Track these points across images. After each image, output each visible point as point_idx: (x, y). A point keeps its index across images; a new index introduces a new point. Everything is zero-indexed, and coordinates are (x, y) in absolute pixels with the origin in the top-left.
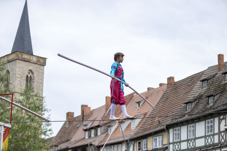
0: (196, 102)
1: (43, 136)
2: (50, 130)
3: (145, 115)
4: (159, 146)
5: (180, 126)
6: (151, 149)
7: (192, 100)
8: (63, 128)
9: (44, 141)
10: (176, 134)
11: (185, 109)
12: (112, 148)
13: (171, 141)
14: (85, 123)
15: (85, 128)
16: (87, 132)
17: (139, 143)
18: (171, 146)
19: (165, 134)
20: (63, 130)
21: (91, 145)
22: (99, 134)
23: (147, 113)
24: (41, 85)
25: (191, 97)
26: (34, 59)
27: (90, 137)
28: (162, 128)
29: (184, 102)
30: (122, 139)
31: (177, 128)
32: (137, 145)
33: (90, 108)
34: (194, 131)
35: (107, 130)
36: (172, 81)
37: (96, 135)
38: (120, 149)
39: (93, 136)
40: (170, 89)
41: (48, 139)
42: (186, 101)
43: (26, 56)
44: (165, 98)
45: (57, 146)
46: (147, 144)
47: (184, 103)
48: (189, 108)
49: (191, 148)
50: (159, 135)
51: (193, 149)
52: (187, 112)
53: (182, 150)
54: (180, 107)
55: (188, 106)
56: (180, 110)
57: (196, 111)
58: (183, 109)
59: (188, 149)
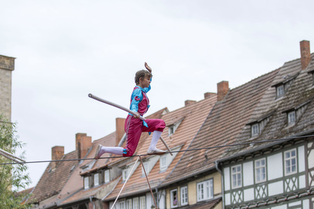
0: (266, 122)
1: (14, 188)
2: (26, 177)
3: (182, 147)
4: (207, 197)
5: (241, 163)
6: (194, 202)
7: (260, 118)
8: (46, 172)
9: (16, 196)
10: (235, 176)
11: (249, 134)
12: (130, 203)
13: (227, 188)
14: (82, 163)
15: (83, 172)
16: (87, 179)
17: (175, 193)
18: (228, 196)
19: (217, 177)
20: (47, 177)
21: (94, 199)
22: (107, 180)
23: (185, 143)
24: (7, 103)
25: (257, 114)
27: (92, 186)
28: (211, 166)
29: (247, 122)
30: (147, 188)
31: (236, 166)
32: (170, 196)
33: (90, 138)
34: (265, 171)
35: (121, 174)
36: (225, 88)
37: (102, 182)
38: (142, 204)
39: (96, 184)
40: (222, 101)
41: (23, 192)
42: (250, 121)
44: (214, 116)
45: (38, 203)
46: (187, 195)
47: (247, 125)
48: (256, 132)
49: (261, 199)
50: (206, 178)
51: (265, 200)
52: (251, 139)
53: (247, 203)
54: (241, 131)
55: (254, 128)
56: (241, 135)
57: (267, 137)
58: (245, 134)
59: (256, 200)
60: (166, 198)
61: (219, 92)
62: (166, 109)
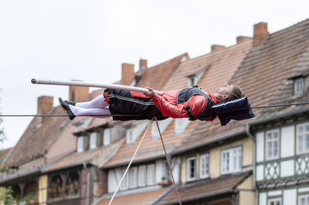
4: (234, 169)
5: (280, 127)
7: (306, 71)
8: (29, 129)
10: (270, 144)
11: (290, 91)
12: (135, 173)
13: (260, 158)
15: (77, 130)
16: (81, 139)
17: (193, 163)
18: (260, 169)
19: (248, 144)
20: (31, 135)
21: (89, 165)
22: (106, 142)
27: (87, 148)
29: (289, 76)
30: (161, 153)
31: (273, 132)
32: (187, 166)
35: (124, 135)
36: (262, 31)
37: (100, 144)
39: (93, 146)
40: (259, 48)
42: (293, 75)
45: (17, 168)
46: (208, 165)
47: (289, 79)
48: (299, 89)
49: (303, 174)
50: (234, 144)
51: (307, 176)
52: (294, 97)
53: (284, 179)
54: (281, 87)
55: (298, 84)
56: (280, 92)
58: (286, 91)
59: (296, 176)
60: (180, 168)
61: (255, 36)
62: (186, 55)
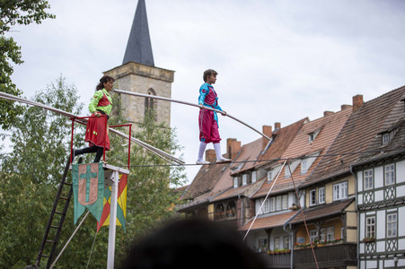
0: (395, 131)
1: (172, 186)
2: (183, 176)
3: (321, 152)
4: (342, 197)
5: (373, 167)
6: (331, 202)
7: (390, 128)
8: (200, 172)
9: (174, 192)
10: (367, 179)
11: (380, 142)
12: (274, 201)
13: (360, 189)
14: (232, 165)
15: (233, 172)
16: (236, 179)
17: (314, 194)
18: (360, 196)
19: (352, 179)
20: (201, 176)
21: (242, 197)
22: (254, 180)
23: (324, 149)
24: (167, 111)
25: (388, 125)
26: (157, 73)
27: (240, 185)
28: (346, 170)
29: (378, 132)
30: (291, 187)
31: (368, 171)
32: (309, 196)
33: (240, 143)
34: (394, 175)
35: (266, 175)
36: (359, 101)
37: (249, 182)
38: (284, 202)
39: (245, 183)
40: (357, 113)
41: (179, 189)
42: (381, 131)
43: (144, 69)
44: (350, 126)
45: (193, 199)
46: (324, 195)
47: (379, 134)
48: (386, 140)
49: (390, 200)
50: (342, 180)
51: (393, 200)
52: (382, 147)
53: (377, 203)
54: (373, 139)
55: (385, 137)
56: (373, 143)
57: (397, 145)
58: (377, 142)
59: (385, 201)
60: (305, 197)
61: (354, 105)
62: (307, 119)
